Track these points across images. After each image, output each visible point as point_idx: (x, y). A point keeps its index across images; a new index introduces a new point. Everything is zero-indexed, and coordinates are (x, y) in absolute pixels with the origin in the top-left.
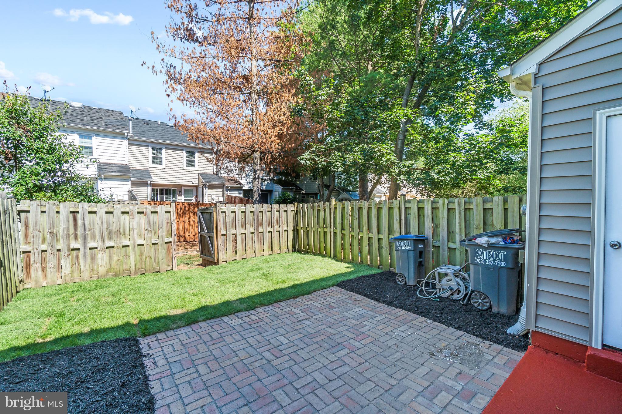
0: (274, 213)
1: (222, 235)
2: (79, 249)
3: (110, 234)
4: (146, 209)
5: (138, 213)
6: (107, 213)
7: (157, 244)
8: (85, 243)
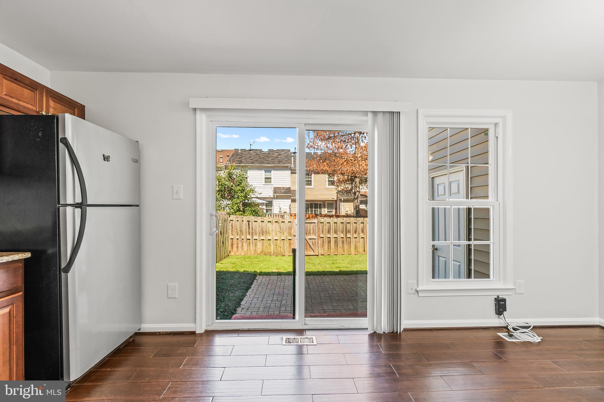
0: (359, 224)
1: (321, 237)
2: (250, 239)
3: (263, 232)
4: (279, 220)
5: (275, 222)
6: (261, 222)
7: (284, 240)
8: (252, 237)
